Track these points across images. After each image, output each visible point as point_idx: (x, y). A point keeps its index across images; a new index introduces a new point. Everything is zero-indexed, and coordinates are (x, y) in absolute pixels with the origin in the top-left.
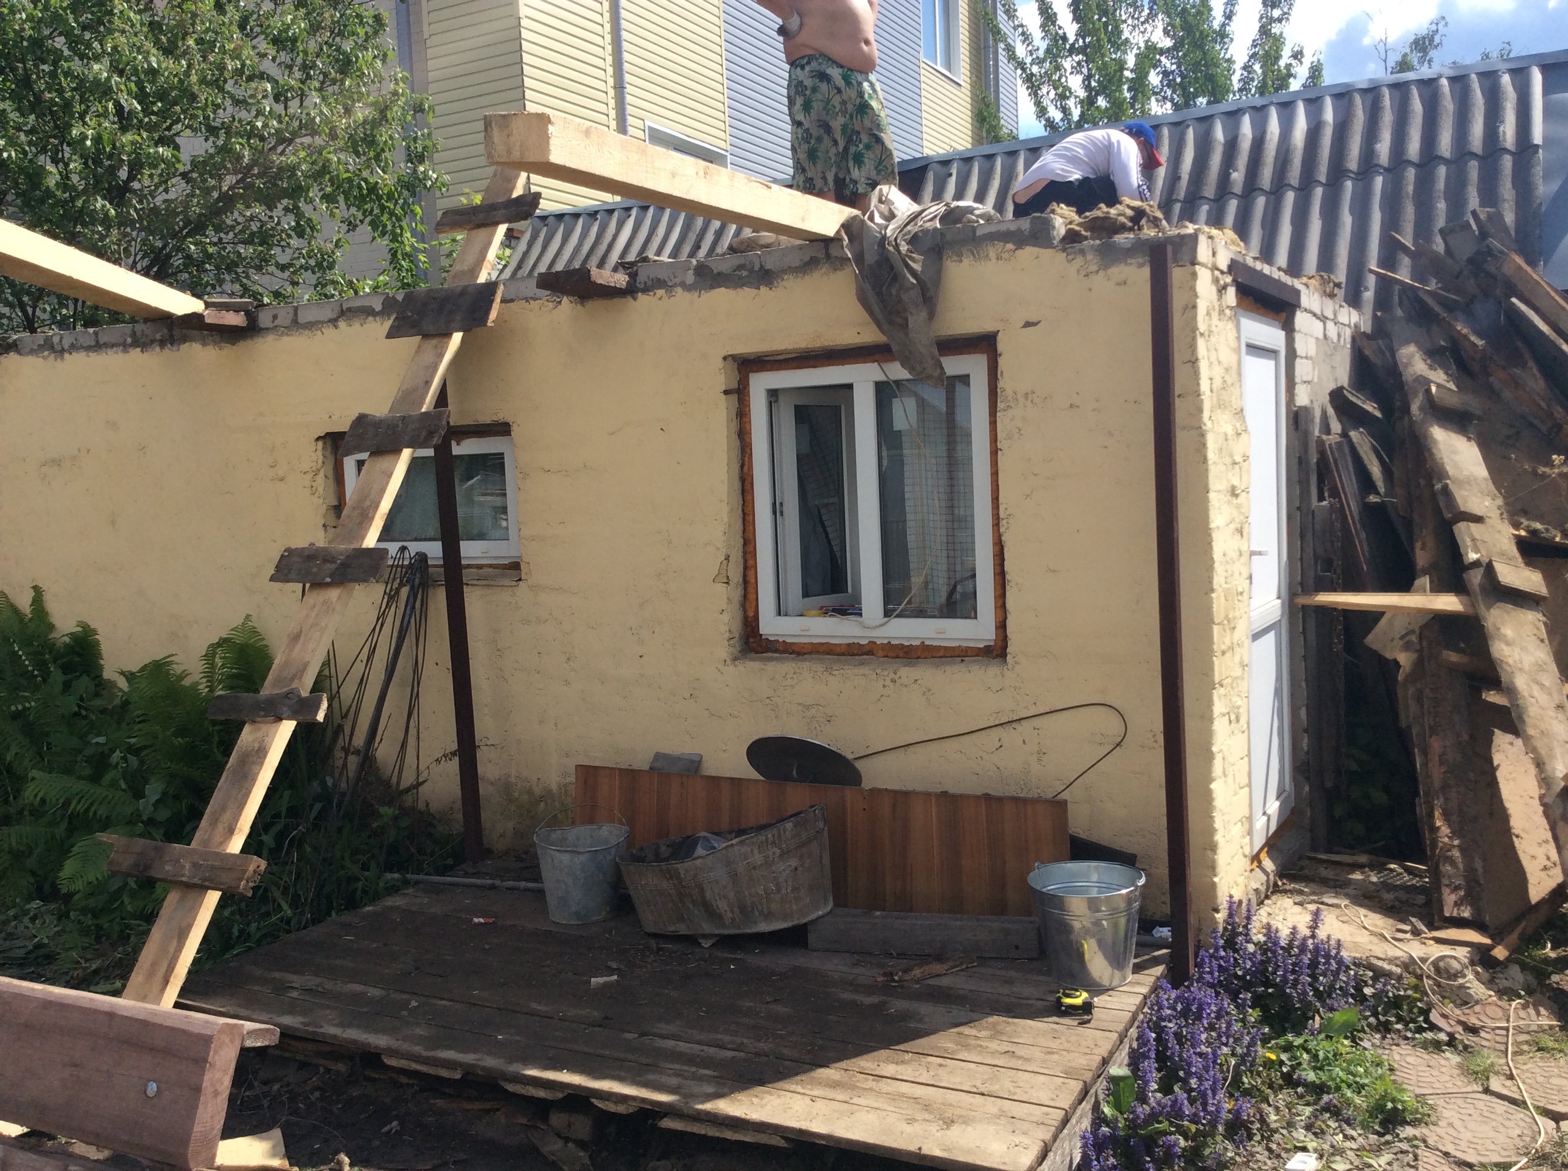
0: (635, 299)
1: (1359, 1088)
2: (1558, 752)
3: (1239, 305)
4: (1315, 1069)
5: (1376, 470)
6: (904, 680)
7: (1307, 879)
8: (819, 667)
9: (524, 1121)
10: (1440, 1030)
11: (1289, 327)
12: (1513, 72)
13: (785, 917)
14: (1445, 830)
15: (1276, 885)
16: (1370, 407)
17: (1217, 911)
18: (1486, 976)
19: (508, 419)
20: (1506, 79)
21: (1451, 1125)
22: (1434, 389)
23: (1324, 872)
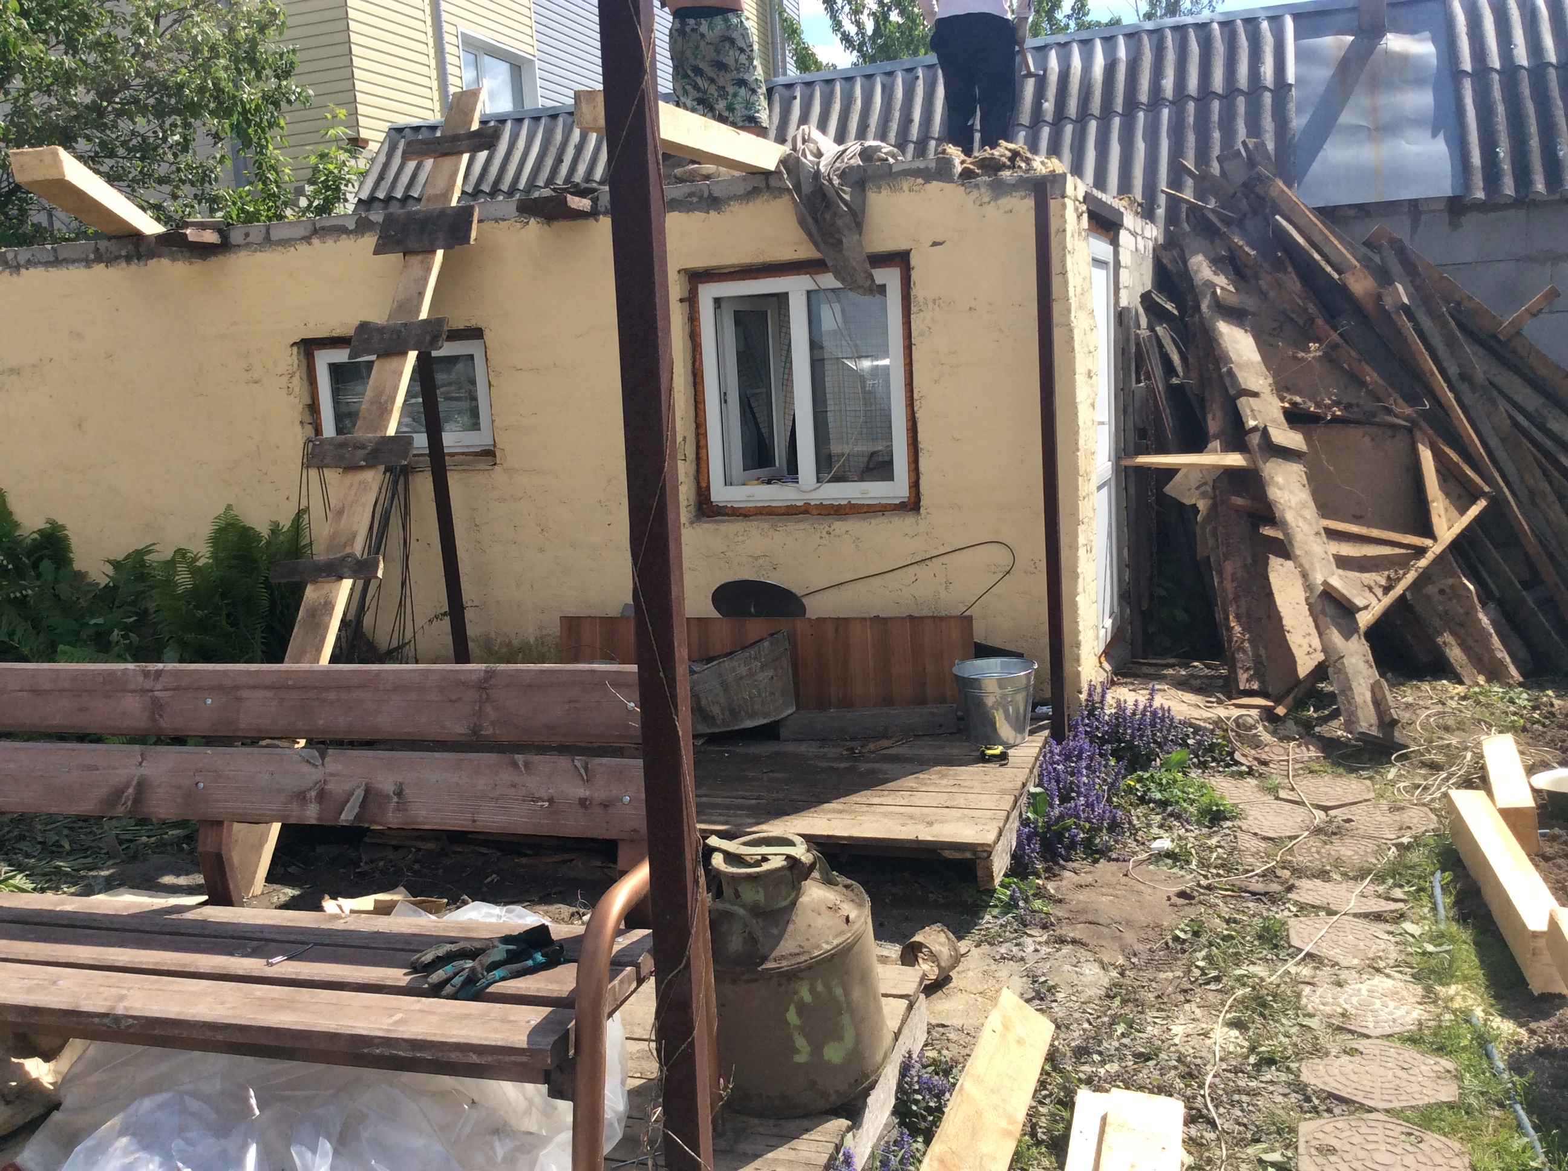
0: (597, 221)
1: (1192, 802)
2: (1317, 566)
3: (1090, 229)
4: (1160, 791)
5: (1176, 358)
6: (837, 532)
7: (1135, 676)
8: (765, 525)
9: (599, 864)
10: (1242, 764)
11: (1115, 243)
12: (1271, 19)
13: (766, 715)
14: (1238, 629)
15: (1112, 679)
16: (1170, 306)
17: (1081, 693)
18: (1271, 728)
19: (480, 324)
20: (1265, 25)
21: (1256, 819)
22: (1219, 291)
23: (1145, 670)
